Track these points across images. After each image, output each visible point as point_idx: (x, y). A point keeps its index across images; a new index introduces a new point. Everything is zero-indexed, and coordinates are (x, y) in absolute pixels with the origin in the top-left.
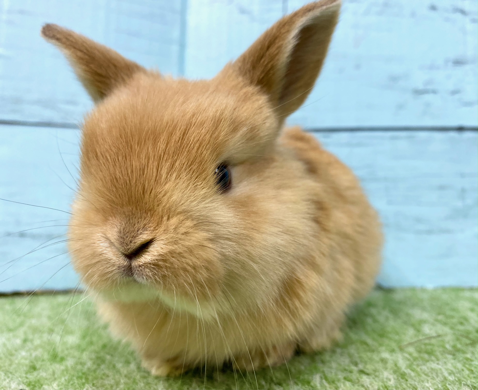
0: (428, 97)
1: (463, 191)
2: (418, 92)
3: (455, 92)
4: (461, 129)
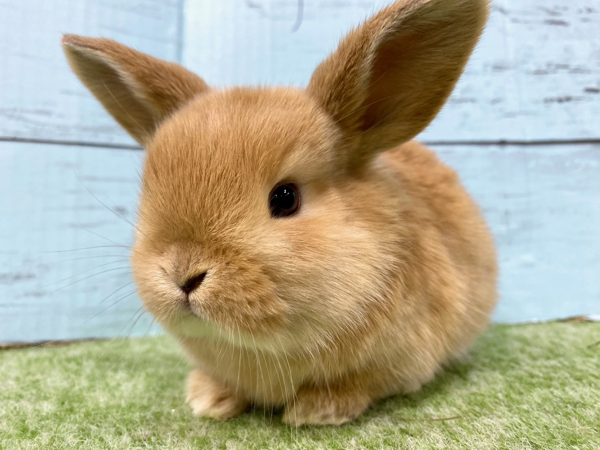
0: (466, 107)
1: (507, 213)
2: (455, 101)
3: (495, 101)
4: (502, 143)
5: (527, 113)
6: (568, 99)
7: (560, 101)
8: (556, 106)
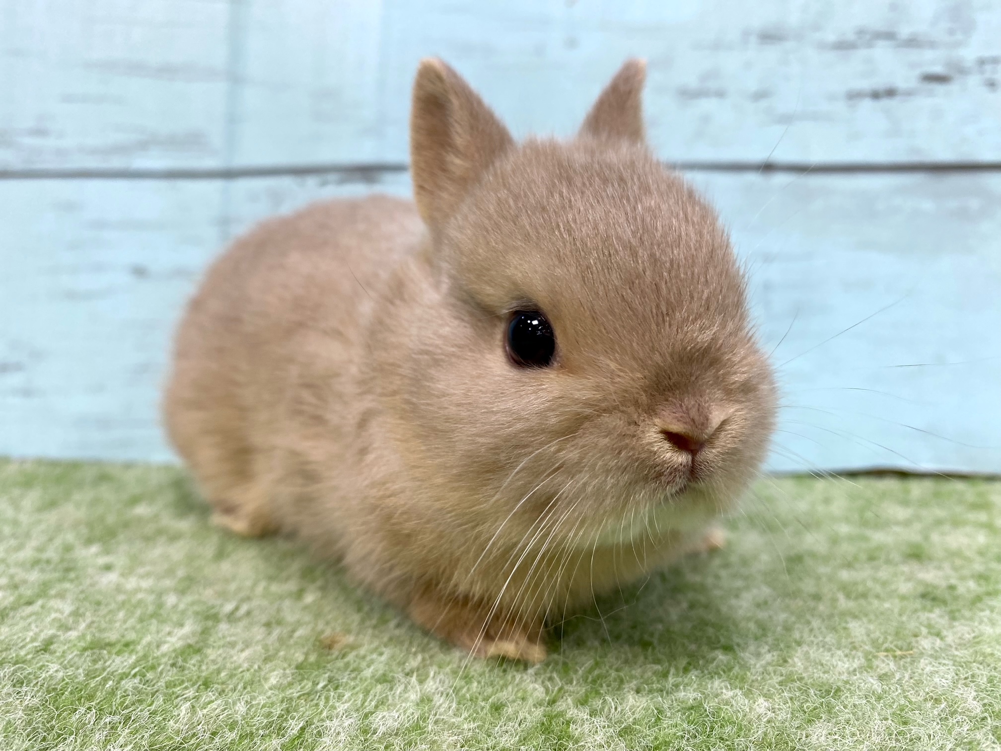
0: (707, 105)
2: (688, 95)
3: (760, 95)
4: (768, 168)
5: (815, 117)
6: (891, 93)
7: (876, 95)
8: (867, 104)
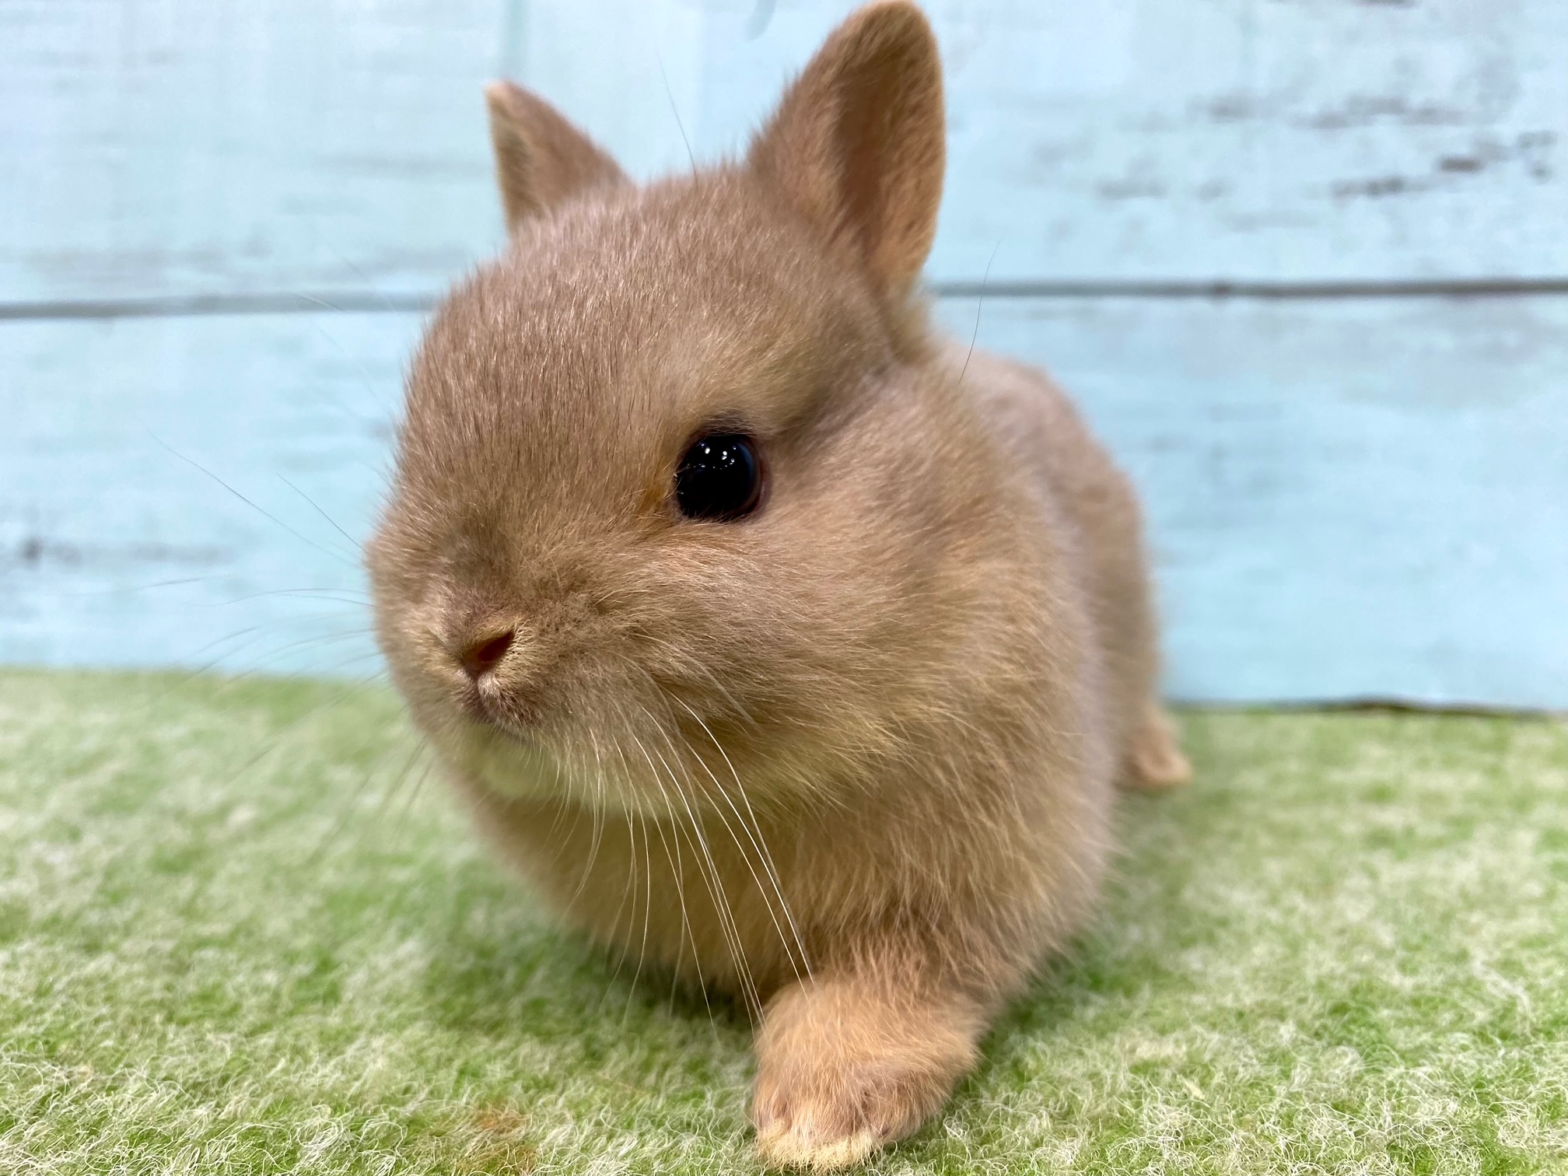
0: (1137, 206)
1: (1218, 453)
2: (1113, 192)
4: (1221, 290)
5: (1289, 220)
6: (1394, 186)
7: (1374, 189)
8: (1361, 204)
